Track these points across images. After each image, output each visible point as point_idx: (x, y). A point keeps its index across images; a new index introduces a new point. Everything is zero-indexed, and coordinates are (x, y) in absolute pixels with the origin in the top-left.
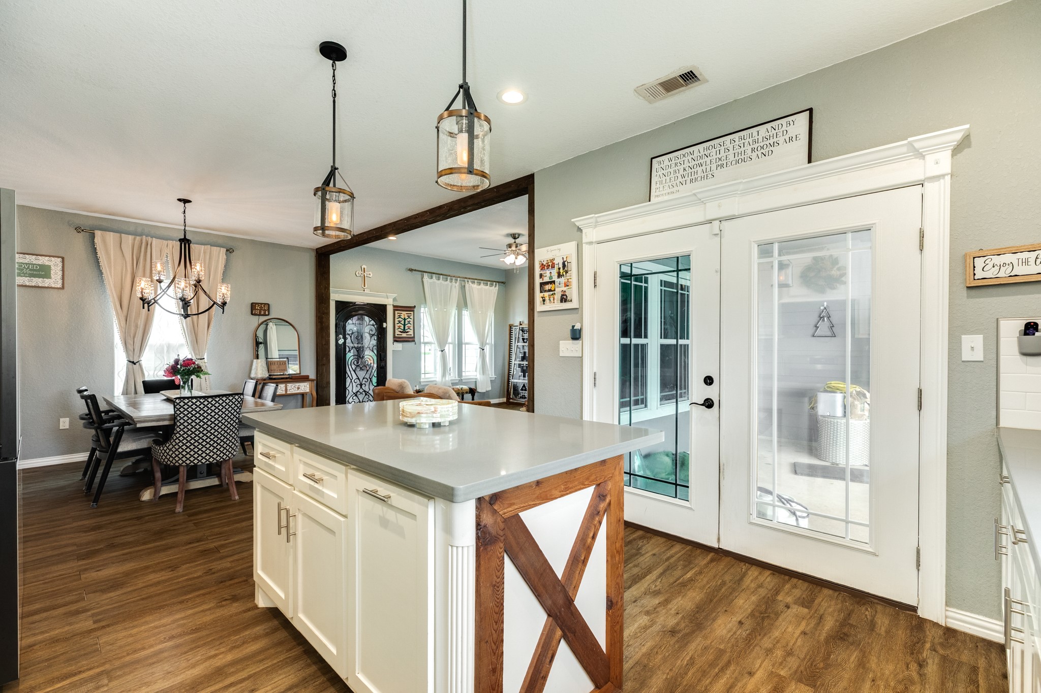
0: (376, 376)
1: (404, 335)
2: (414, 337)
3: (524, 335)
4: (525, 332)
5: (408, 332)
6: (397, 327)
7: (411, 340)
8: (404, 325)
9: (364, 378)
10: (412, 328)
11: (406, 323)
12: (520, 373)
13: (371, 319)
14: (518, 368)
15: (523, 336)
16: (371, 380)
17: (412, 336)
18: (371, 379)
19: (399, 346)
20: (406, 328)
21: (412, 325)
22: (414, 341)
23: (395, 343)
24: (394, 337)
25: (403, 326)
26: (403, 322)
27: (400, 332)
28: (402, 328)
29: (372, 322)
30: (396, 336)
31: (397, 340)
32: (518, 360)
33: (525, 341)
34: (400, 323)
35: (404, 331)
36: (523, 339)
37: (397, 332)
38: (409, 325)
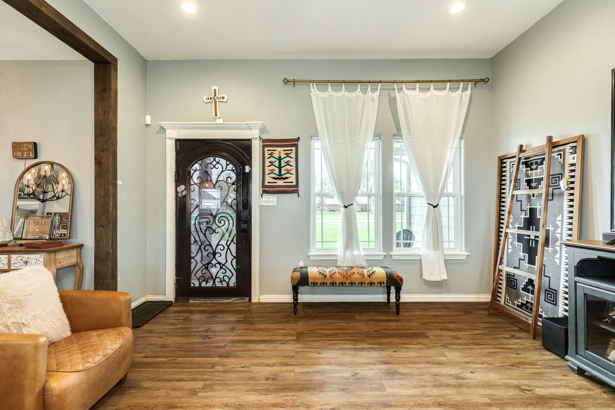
0: (235, 242)
1: (280, 183)
2: (297, 185)
3: (529, 172)
4: (534, 167)
5: (287, 178)
6: (267, 172)
7: (293, 189)
8: (280, 168)
9: (218, 245)
10: (293, 171)
11: (283, 164)
12: (522, 254)
13: (228, 163)
14: (516, 243)
15: (527, 175)
16: (228, 248)
17: (294, 184)
18: (228, 246)
19: (271, 200)
20: (283, 172)
21: (294, 168)
22: (296, 191)
23: (265, 195)
24: (263, 186)
25: (277, 169)
26: (277, 164)
27: (274, 178)
28: (277, 172)
29: (230, 167)
30: (266, 184)
31: (267, 190)
32: (517, 225)
33: (533, 185)
34: (272, 165)
35: (280, 177)
36: (529, 182)
37: (268, 179)
38: (288, 167)
